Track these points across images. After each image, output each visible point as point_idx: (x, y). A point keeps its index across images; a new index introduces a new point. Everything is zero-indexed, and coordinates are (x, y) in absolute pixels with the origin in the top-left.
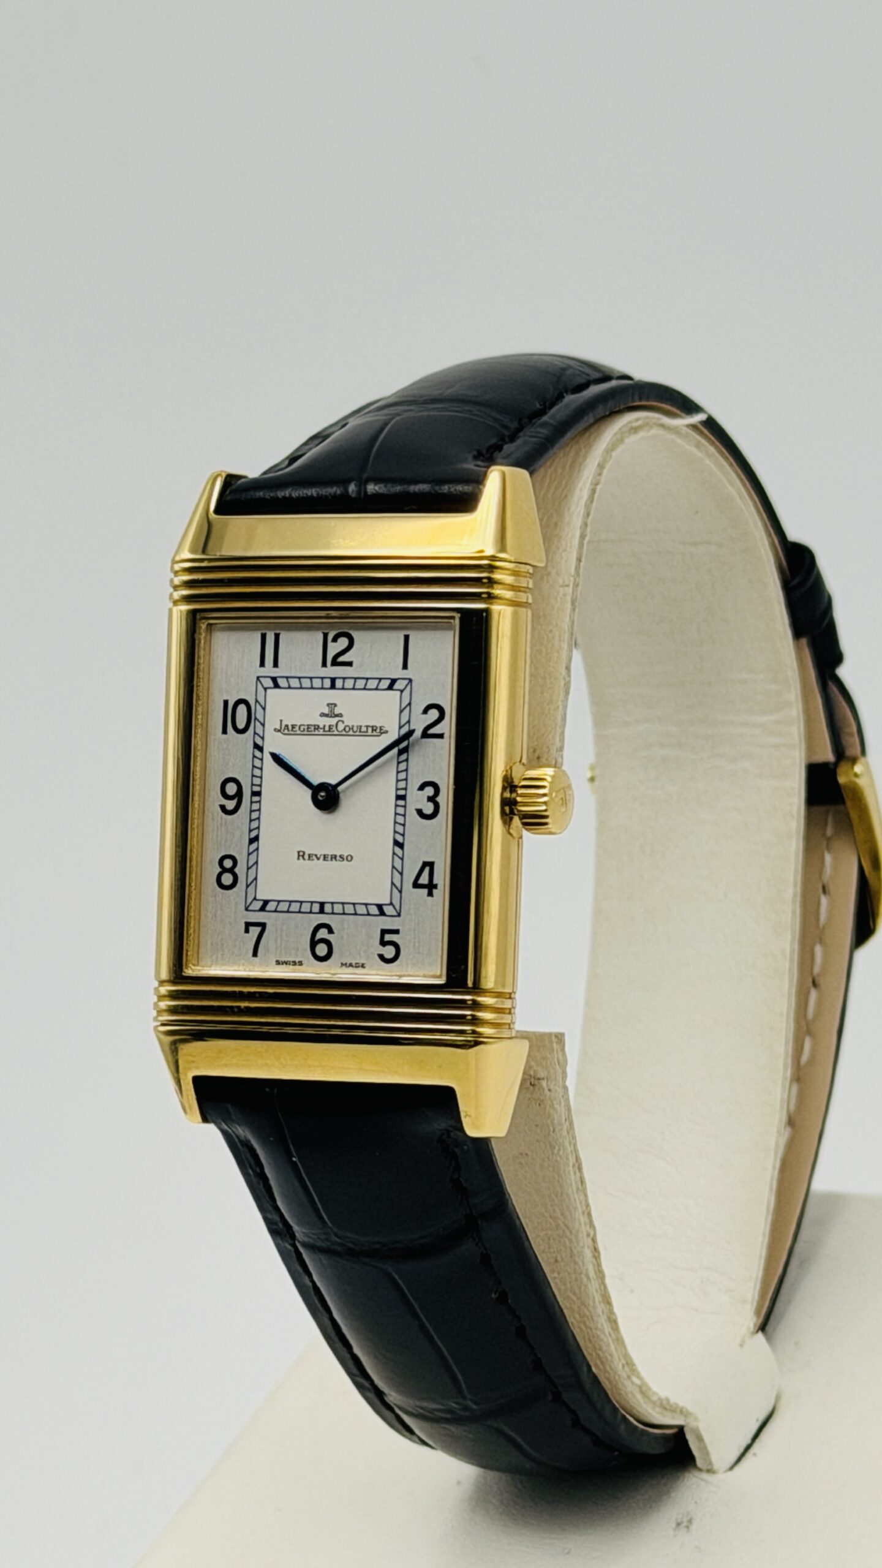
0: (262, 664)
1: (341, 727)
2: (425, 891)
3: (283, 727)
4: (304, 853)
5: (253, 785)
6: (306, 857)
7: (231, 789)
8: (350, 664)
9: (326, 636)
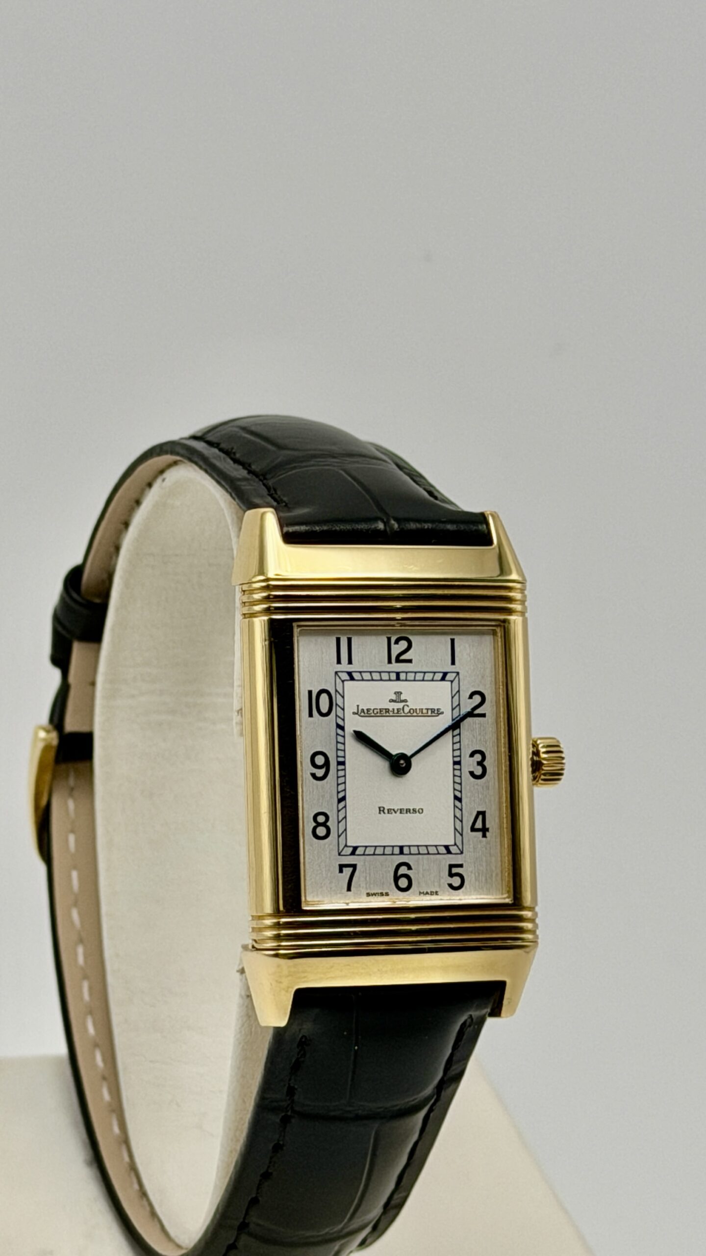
0: (339, 661)
1: (407, 710)
2: (480, 834)
3: (360, 711)
4: (384, 808)
5: (338, 757)
6: (386, 811)
7: (320, 760)
8: (410, 661)
9: (389, 639)
